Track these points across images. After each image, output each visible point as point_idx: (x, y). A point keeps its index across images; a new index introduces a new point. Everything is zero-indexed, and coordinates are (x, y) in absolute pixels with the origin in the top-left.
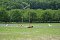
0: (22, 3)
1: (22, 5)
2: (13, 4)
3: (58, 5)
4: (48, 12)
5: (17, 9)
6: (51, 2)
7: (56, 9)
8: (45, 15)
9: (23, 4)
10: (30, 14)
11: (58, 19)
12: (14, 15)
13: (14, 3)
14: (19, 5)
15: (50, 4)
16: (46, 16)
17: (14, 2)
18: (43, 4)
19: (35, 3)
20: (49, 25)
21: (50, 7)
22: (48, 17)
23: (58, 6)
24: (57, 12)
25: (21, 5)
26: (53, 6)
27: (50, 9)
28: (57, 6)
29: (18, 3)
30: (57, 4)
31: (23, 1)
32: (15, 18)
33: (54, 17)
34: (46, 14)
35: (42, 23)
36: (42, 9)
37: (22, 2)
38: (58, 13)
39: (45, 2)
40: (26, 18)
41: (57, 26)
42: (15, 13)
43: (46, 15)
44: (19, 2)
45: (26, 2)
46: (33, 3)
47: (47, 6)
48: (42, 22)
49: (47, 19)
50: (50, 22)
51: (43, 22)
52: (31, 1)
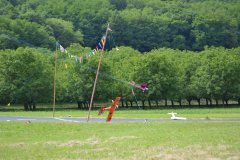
0: (48, 20)
1: (48, 29)
2: (8, 27)
3: (206, 30)
4: (164, 58)
5: (27, 49)
6: (173, 16)
7: (196, 46)
8: (149, 73)
9: (52, 26)
10: (82, 70)
11: (209, 91)
12: (14, 76)
13: (13, 23)
14: (34, 29)
15: (170, 26)
16: (156, 77)
17: (13, 18)
18: (139, 27)
19: (105, 22)
20: (173, 114)
21: (171, 41)
22: (161, 82)
23: (203, 34)
24: (204, 59)
25: (42, 29)
26: (182, 37)
27: (171, 47)
28: (199, 36)
29: (28, 23)
30: (202, 28)
31: (51, 12)
32: (19, 86)
33: (188, 81)
34: (155, 67)
35: (137, 108)
36: (134, 47)
37: (47, 17)
38: (207, 67)
39: (149, 17)
40: (64, 85)
41: (207, 118)
42: (17, 67)
43: (155, 72)
44: (32, 16)
45: (65, 18)
46: (96, 22)
47: (157, 36)
48: (134, 105)
49: (159, 93)
50: (169, 103)
51: (140, 104)
52: (86, 13)
